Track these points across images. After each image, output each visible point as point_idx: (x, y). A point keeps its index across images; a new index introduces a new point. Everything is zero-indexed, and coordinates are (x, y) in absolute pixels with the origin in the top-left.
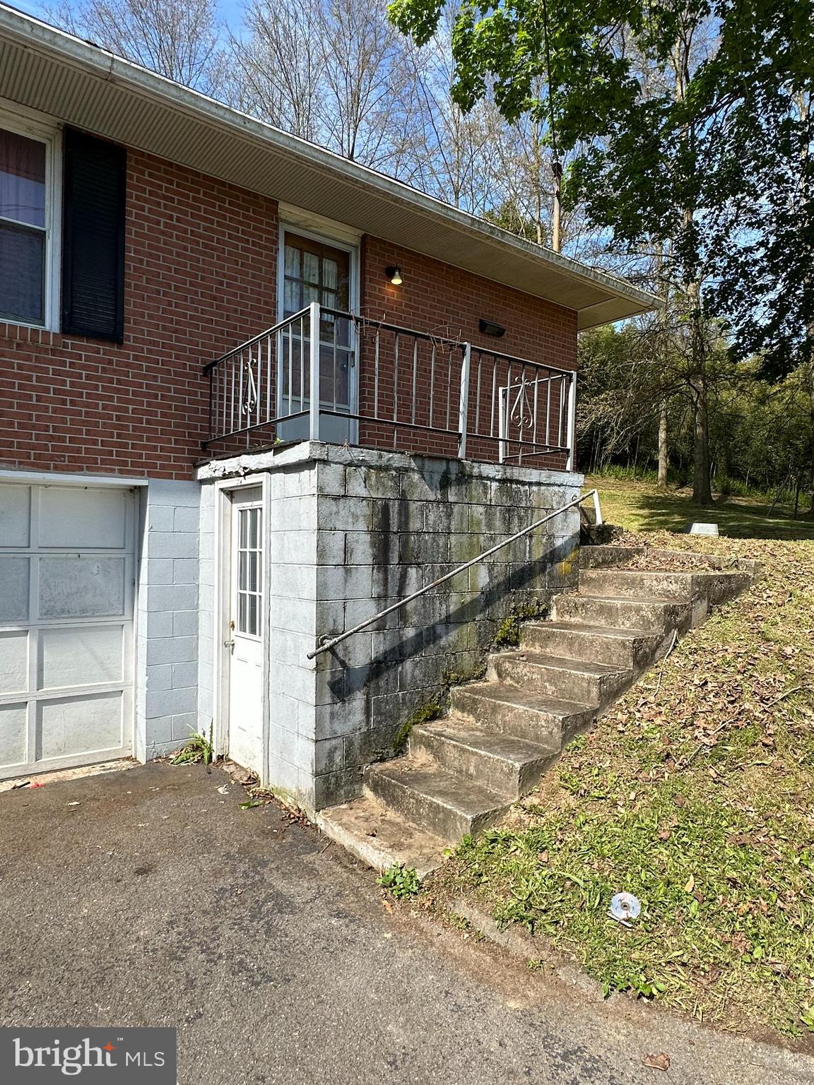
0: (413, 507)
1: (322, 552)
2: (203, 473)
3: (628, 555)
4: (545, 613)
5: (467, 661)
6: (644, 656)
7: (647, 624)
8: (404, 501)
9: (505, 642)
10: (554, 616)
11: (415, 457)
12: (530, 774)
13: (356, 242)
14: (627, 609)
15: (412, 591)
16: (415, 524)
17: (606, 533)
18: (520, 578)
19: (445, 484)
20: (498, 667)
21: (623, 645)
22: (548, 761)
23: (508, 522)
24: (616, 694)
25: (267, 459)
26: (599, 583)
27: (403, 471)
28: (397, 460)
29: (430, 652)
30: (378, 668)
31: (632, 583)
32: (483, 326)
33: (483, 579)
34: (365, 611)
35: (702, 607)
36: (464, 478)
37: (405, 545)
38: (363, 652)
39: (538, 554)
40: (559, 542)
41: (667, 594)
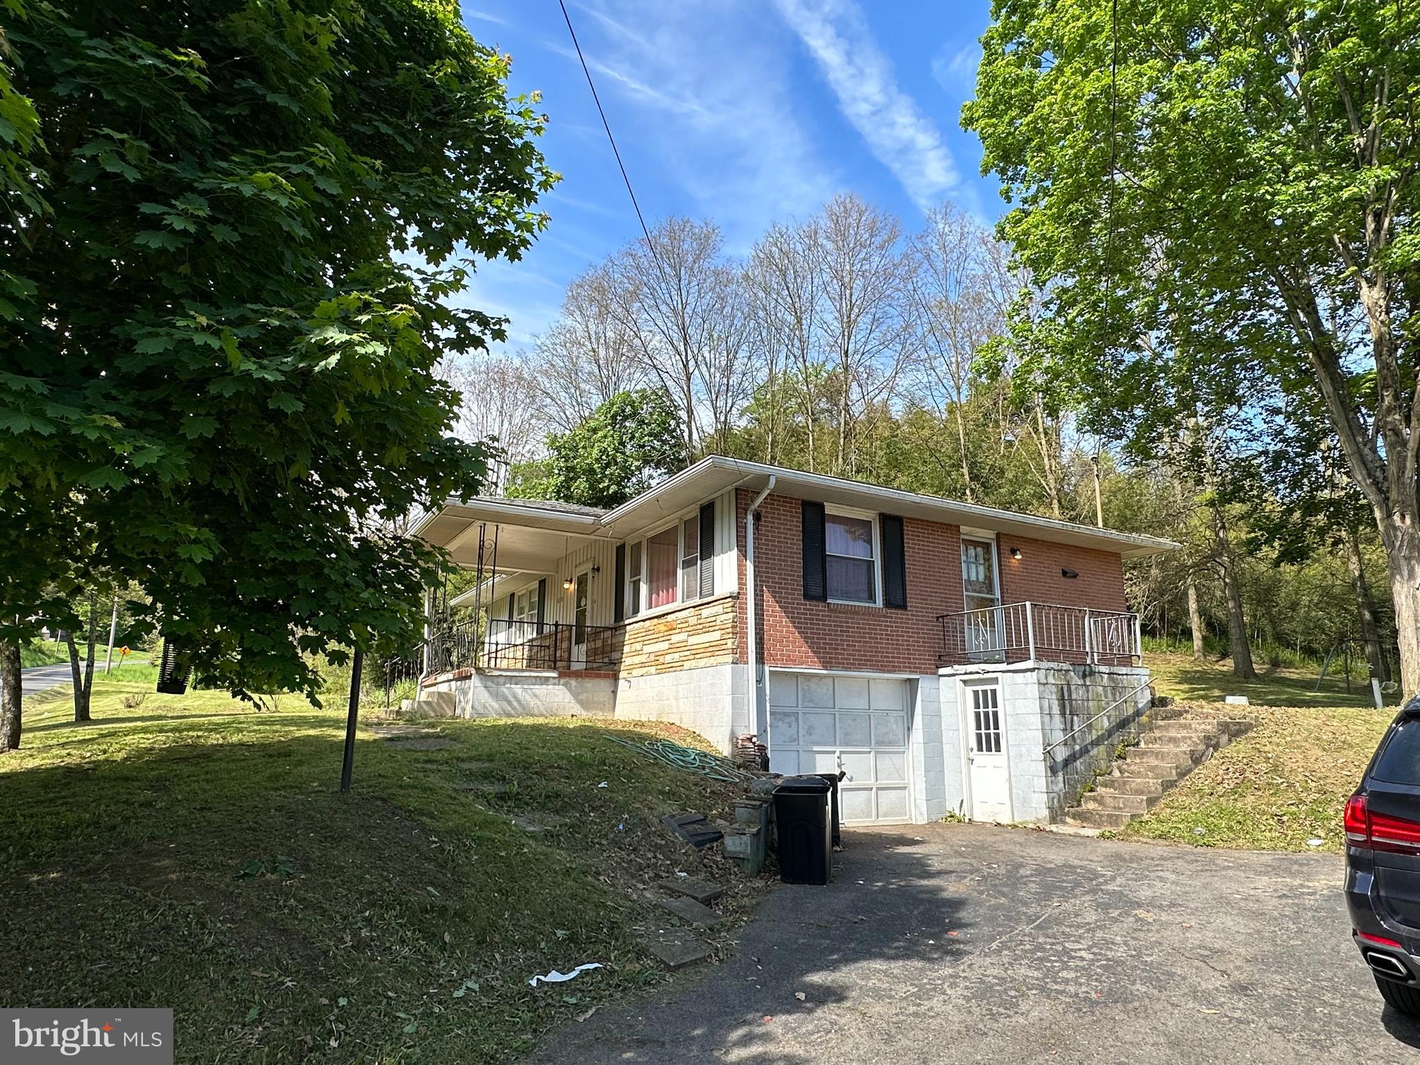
0: (1073, 688)
1: (1041, 708)
2: (942, 671)
3: (1179, 714)
4: (1137, 744)
5: (1103, 764)
6: (1197, 760)
7: (1196, 744)
8: (1069, 685)
9: (1119, 757)
10: (1142, 745)
11: (1073, 665)
12: (1151, 802)
13: (994, 536)
14: (1185, 738)
15: (1076, 728)
16: (1074, 696)
17: (1163, 702)
18: (1123, 724)
19: (1084, 676)
20: (1119, 768)
21: (1185, 753)
22: (1157, 799)
23: (1114, 695)
24: (1185, 775)
25: (1004, 667)
26: (1166, 728)
27: (1067, 671)
28: (1066, 666)
29: (1086, 757)
30: (1067, 762)
31: (1185, 727)
32: (1065, 573)
33: (1106, 724)
34: (1059, 736)
35: (1225, 738)
36: (1092, 673)
37: (1071, 705)
38: (1061, 754)
39: (1131, 711)
40: (1140, 706)
41: (1204, 730)
